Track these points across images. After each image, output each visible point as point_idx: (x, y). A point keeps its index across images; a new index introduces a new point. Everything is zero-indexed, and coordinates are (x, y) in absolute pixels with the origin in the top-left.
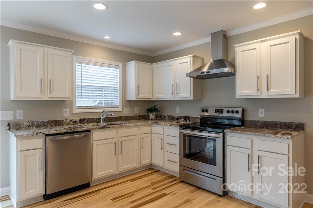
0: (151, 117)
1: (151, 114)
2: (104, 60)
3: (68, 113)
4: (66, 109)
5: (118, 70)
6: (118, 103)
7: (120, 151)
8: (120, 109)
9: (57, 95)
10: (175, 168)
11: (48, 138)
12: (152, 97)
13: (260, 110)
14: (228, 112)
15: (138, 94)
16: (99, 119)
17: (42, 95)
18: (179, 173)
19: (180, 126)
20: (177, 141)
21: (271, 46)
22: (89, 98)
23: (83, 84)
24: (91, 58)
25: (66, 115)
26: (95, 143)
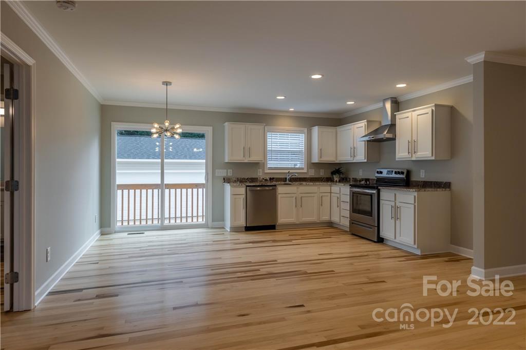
0: (335, 179)
1: (334, 176)
2: (291, 128)
3: (261, 172)
4: (259, 169)
5: (303, 135)
6: (303, 165)
7: (300, 205)
8: (305, 171)
9: (254, 158)
10: (346, 223)
11: (248, 188)
12: (336, 159)
13: (421, 171)
14: (396, 173)
15: (321, 157)
16: (286, 178)
17: (244, 159)
18: (349, 226)
19: (350, 185)
20: (347, 198)
21: (418, 115)
22: (278, 161)
23: (273, 149)
24: (280, 127)
25: (260, 174)
26: (279, 196)
